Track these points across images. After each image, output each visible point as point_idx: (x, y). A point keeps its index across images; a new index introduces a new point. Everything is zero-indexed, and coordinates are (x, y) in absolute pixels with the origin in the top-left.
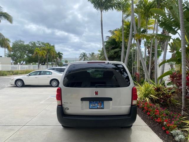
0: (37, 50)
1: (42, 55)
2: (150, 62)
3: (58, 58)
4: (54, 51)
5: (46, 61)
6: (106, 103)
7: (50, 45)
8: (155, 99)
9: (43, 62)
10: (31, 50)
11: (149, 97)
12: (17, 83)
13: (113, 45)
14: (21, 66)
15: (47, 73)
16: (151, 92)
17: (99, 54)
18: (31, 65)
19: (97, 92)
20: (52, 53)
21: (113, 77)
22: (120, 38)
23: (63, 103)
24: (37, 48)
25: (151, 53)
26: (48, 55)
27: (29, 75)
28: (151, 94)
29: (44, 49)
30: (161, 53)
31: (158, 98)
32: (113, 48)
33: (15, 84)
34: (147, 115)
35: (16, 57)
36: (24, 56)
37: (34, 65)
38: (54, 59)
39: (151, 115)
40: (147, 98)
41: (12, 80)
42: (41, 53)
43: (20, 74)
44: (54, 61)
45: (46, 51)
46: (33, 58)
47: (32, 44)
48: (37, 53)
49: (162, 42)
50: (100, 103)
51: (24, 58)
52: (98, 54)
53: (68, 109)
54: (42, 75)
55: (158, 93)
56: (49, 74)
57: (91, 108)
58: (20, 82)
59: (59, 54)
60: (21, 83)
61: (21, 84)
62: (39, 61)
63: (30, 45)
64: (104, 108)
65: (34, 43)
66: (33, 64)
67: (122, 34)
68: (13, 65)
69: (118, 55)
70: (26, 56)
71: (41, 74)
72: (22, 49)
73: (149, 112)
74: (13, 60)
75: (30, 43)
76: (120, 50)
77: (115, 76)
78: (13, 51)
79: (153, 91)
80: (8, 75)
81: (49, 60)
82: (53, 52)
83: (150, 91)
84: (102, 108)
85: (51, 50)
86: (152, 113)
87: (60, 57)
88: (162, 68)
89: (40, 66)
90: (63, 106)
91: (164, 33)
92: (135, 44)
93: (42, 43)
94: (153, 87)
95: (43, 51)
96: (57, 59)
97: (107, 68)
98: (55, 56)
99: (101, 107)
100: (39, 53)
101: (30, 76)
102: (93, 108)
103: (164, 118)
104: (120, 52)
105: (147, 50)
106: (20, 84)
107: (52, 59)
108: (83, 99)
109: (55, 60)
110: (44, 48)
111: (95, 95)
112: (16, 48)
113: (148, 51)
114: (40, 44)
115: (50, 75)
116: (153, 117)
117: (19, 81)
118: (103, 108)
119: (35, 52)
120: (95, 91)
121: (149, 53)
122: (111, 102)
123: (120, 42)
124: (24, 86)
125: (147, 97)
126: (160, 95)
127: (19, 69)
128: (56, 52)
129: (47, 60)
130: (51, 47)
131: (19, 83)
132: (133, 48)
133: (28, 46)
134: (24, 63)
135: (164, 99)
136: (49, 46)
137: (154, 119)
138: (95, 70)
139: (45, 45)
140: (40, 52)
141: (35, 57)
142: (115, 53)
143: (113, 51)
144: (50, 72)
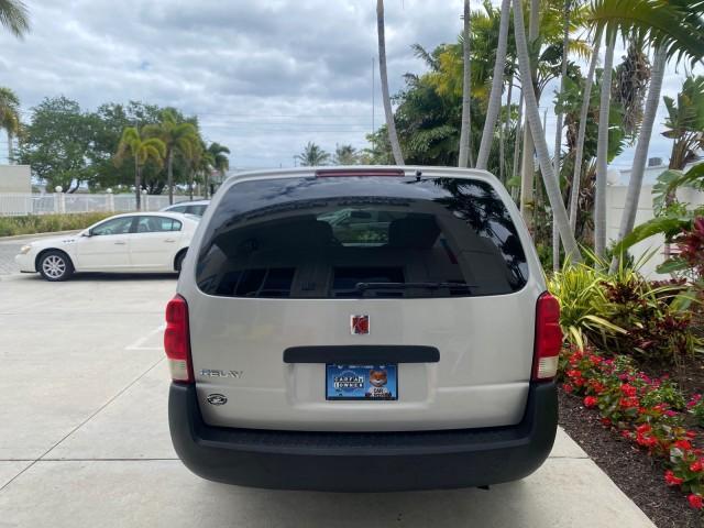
0: (129, 137)
1: (149, 155)
2: (576, 178)
3: (210, 166)
4: (197, 142)
5: (167, 179)
6: (406, 371)
7: (180, 118)
8: (607, 333)
9: (155, 181)
10: (109, 138)
11: (583, 327)
12: (44, 265)
13: (426, 109)
14: (66, 199)
15: (166, 225)
16: (591, 303)
17: (370, 151)
18: (106, 196)
19: (367, 317)
20: (187, 146)
21: (438, 244)
22: (452, 85)
23: (198, 374)
24: (128, 129)
25: (581, 139)
26: (171, 156)
27: (92, 234)
28: (589, 313)
29: (157, 133)
30: (622, 144)
31: (625, 332)
32: (427, 126)
33: (37, 271)
34: (584, 405)
35: (53, 164)
36: (82, 162)
37: (122, 195)
38: (199, 173)
39: (602, 407)
40: (573, 329)
41: (25, 252)
42: (145, 148)
43: (64, 229)
44: (198, 180)
45: (163, 140)
46: (116, 166)
47: (110, 113)
48: (128, 148)
49: (624, 96)
50: (376, 373)
51: (83, 167)
52: (366, 150)
53: (224, 401)
54: (142, 232)
55: (622, 306)
56: (172, 230)
57: (337, 395)
58: (57, 259)
59: (216, 149)
60: (61, 263)
61: (62, 268)
62: (138, 179)
63: (103, 117)
64: (397, 398)
65: (119, 108)
66: (116, 192)
67: (462, 66)
68: (42, 196)
69: (444, 151)
70: (88, 161)
71: (139, 228)
72: (71, 134)
73: (594, 393)
74: (41, 176)
75: (101, 109)
76: (454, 130)
77: (444, 241)
78: (40, 142)
79: (601, 298)
80: (17, 231)
81: (177, 173)
82: (193, 142)
83: (588, 300)
84: (388, 398)
85: (185, 134)
86: (607, 399)
87: (221, 163)
88: (630, 204)
89: (141, 196)
90: (198, 385)
91: (633, 58)
92: (513, 108)
93: (149, 109)
94: (602, 283)
95: (155, 140)
96: (207, 171)
97: (406, 202)
98: (200, 157)
99: (385, 390)
100: (136, 146)
101: (95, 238)
102: (345, 394)
103: (668, 429)
104: (453, 138)
105: (565, 129)
106: (58, 268)
107: (190, 171)
108: (294, 355)
109: (202, 174)
110: (155, 127)
111: (353, 331)
112: (50, 128)
113: (569, 132)
114: (139, 114)
115: (174, 233)
116: (609, 418)
117: (54, 257)
118: (394, 395)
119: (122, 145)
120: (352, 317)
121: (572, 143)
122: (432, 367)
123: (452, 100)
124: (71, 275)
125: (573, 324)
126: (631, 317)
127: (60, 208)
128: (203, 145)
129: (170, 174)
130: (186, 125)
131: (54, 267)
132: (504, 125)
133: (92, 120)
134: (85, 185)
135: (652, 337)
136: (175, 120)
137: (616, 427)
138: (353, 214)
139: (160, 117)
140: (141, 144)
141: (125, 162)
142: (435, 142)
143: (425, 136)
144: (173, 220)
